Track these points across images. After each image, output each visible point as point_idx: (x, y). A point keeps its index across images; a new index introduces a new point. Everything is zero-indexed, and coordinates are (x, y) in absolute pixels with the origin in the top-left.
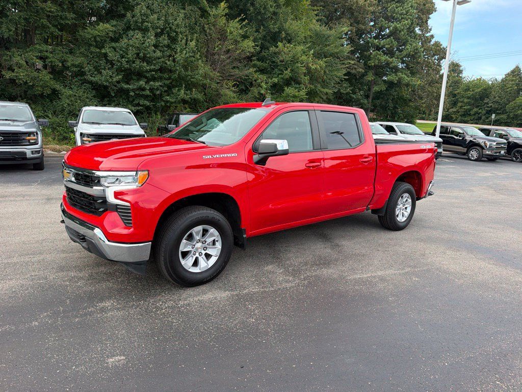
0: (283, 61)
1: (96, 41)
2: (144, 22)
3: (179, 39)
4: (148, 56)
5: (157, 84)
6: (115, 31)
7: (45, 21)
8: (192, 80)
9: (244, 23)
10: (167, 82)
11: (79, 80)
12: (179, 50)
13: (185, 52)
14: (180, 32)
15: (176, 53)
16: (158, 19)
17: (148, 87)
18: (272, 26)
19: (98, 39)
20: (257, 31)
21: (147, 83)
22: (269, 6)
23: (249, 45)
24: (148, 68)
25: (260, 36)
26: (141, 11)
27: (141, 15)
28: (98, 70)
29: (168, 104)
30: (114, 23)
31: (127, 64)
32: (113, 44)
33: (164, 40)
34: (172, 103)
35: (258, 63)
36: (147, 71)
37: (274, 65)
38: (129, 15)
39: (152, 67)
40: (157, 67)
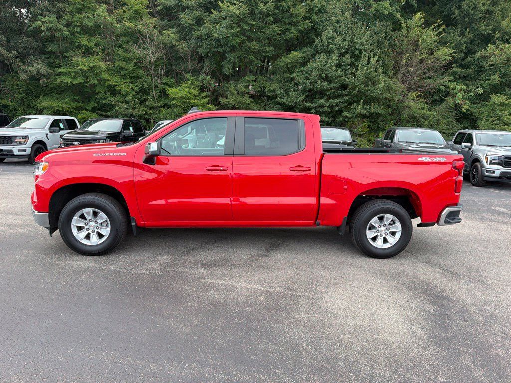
0: (493, 65)
1: (288, 67)
2: (330, 45)
3: (362, 56)
4: (330, 75)
5: (336, 101)
6: (305, 57)
7: (251, 57)
8: (371, 94)
9: (441, 30)
10: (347, 98)
11: (273, 102)
12: (359, 67)
13: (365, 68)
14: (364, 50)
15: (357, 70)
16: (344, 40)
17: (327, 104)
18: (483, 28)
19: (290, 66)
20: (462, 34)
21: (327, 100)
22: (480, 5)
23: (445, 53)
24: (328, 87)
25: (465, 40)
26: (327, 36)
27: (327, 39)
28: (287, 92)
29: (346, 120)
30: (305, 49)
31: (311, 85)
32: (302, 69)
33: (347, 59)
34: (350, 118)
35: (459, 70)
36: (328, 90)
37: (480, 70)
38: (317, 41)
39: (333, 85)
40: (338, 85)
